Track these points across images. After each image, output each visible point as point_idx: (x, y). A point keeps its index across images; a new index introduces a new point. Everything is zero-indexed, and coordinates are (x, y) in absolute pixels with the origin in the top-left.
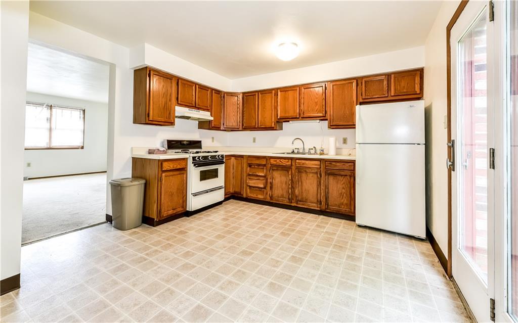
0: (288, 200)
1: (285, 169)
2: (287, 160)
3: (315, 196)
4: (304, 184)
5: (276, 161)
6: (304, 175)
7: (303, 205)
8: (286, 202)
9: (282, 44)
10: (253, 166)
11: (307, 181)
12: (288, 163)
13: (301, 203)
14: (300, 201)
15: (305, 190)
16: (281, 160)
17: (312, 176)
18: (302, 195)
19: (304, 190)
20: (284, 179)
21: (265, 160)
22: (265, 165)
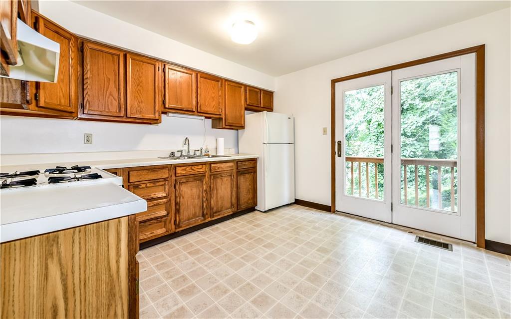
0: (202, 218)
1: (199, 178)
2: (200, 167)
3: (229, 201)
4: (220, 191)
5: (185, 170)
6: (219, 181)
7: (219, 215)
8: (200, 221)
9: (233, 24)
10: (144, 186)
11: (222, 187)
12: (201, 170)
13: (217, 214)
14: (216, 213)
15: (221, 197)
16: (193, 168)
17: (227, 180)
18: (217, 205)
19: (219, 197)
20: (195, 191)
21: (166, 171)
22: (165, 179)
